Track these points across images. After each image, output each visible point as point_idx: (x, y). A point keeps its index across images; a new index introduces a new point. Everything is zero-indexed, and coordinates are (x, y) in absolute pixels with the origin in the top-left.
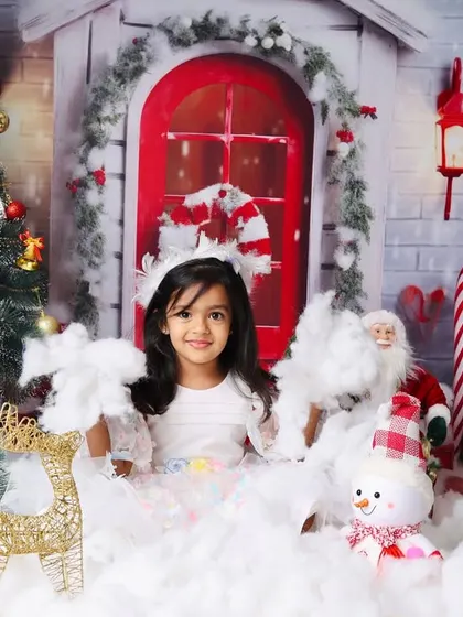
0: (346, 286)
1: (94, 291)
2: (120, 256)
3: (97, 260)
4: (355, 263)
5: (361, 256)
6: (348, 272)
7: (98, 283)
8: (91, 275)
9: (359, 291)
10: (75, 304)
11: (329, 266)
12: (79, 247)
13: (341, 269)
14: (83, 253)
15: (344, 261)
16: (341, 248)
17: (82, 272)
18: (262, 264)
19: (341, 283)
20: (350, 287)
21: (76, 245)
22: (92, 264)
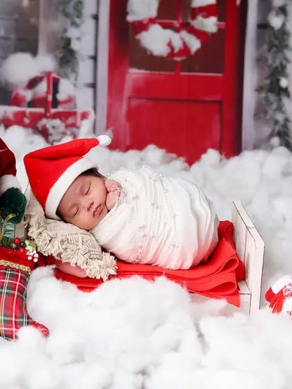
0: (277, 42)
1: (75, 45)
2: (96, 17)
3: (77, 21)
4: (284, 25)
5: (288, 18)
6: (279, 30)
7: (78, 39)
8: (73, 33)
9: (287, 46)
10: (60, 55)
11: (263, 26)
12: (64, 10)
13: (272, 28)
14: (67, 15)
15: (276, 22)
16: (274, 12)
17: (65, 31)
18: (210, 24)
19: (273, 39)
20: (280, 42)
21: (61, 8)
22: (74, 24)
